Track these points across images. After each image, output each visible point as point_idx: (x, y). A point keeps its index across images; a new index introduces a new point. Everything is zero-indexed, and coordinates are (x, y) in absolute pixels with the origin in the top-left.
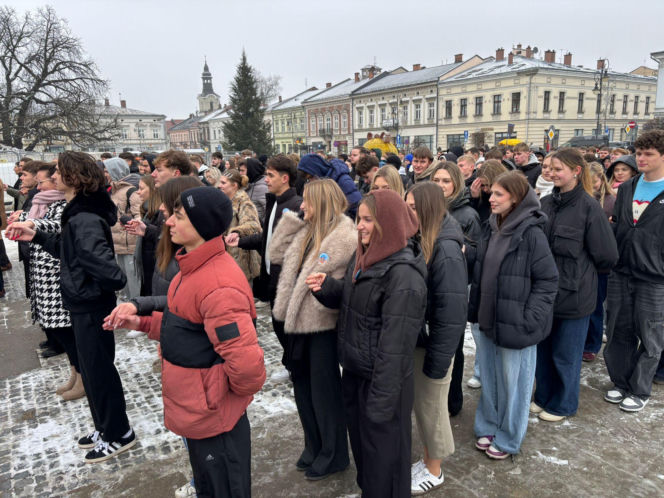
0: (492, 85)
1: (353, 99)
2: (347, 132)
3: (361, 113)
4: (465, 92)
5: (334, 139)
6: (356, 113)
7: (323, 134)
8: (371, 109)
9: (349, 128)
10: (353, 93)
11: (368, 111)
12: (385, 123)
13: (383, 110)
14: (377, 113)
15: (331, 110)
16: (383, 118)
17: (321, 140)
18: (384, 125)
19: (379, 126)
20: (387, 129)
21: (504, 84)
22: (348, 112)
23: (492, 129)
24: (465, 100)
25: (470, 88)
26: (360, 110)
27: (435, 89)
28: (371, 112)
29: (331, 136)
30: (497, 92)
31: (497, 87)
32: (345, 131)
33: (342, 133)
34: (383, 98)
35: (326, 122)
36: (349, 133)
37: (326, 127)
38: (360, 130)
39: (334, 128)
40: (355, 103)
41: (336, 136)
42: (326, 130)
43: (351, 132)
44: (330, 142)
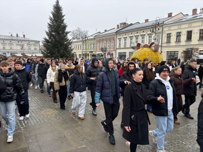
0: (199, 24)
1: (117, 34)
2: (113, 49)
3: (120, 41)
6: (118, 41)
7: (102, 50)
8: (125, 39)
9: (114, 48)
10: (117, 32)
12: (132, 45)
13: (131, 39)
14: (128, 40)
15: (106, 40)
16: (131, 43)
17: (101, 52)
18: (132, 46)
19: (129, 46)
20: (133, 48)
22: (114, 40)
24: (180, 33)
26: (120, 39)
27: (161, 28)
28: (125, 40)
29: (106, 51)
30: (202, 28)
32: (112, 49)
33: (111, 50)
34: (132, 34)
35: (104, 45)
36: (114, 50)
37: (104, 47)
38: (120, 48)
39: (107, 47)
40: (117, 36)
41: (108, 51)
42: (104, 48)
43: (115, 49)
44: (105, 54)
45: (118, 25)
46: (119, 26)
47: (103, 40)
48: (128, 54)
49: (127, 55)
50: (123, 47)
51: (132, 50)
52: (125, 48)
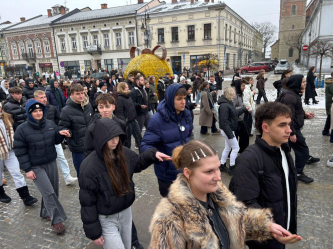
0: (186, 17)
1: (53, 28)
2: (50, 56)
3: (62, 40)
4: (161, 23)
5: (38, 62)
6: (58, 40)
7: (25, 57)
8: (73, 36)
9: (52, 53)
10: (53, 23)
11: (70, 39)
12: (89, 48)
13: (85, 38)
14: (79, 40)
15: (31, 37)
16: (85, 44)
17: (24, 62)
18: (88, 50)
19: (82, 51)
20: (91, 53)
21: (196, 16)
22: (50, 39)
23: (188, 53)
24: (162, 29)
25: (165, 20)
26: (62, 37)
27: (133, 21)
28: (73, 39)
29: (34, 59)
30: (191, 23)
31: (191, 19)
32: (48, 55)
33: (46, 57)
34: (84, 28)
35: (28, 48)
36: (53, 57)
37: (28, 52)
38: (64, 54)
39: (37, 52)
40: (55, 31)
41: (39, 59)
42: (28, 55)
43: (55, 56)
44: (34, 64)
45: (49, 11)
46: (52, 12)
47: (23, 38)
48: (84, 65)
49: (80, 65)
50: (71, 51)
51: (88, 57)
52: (75, 53)
